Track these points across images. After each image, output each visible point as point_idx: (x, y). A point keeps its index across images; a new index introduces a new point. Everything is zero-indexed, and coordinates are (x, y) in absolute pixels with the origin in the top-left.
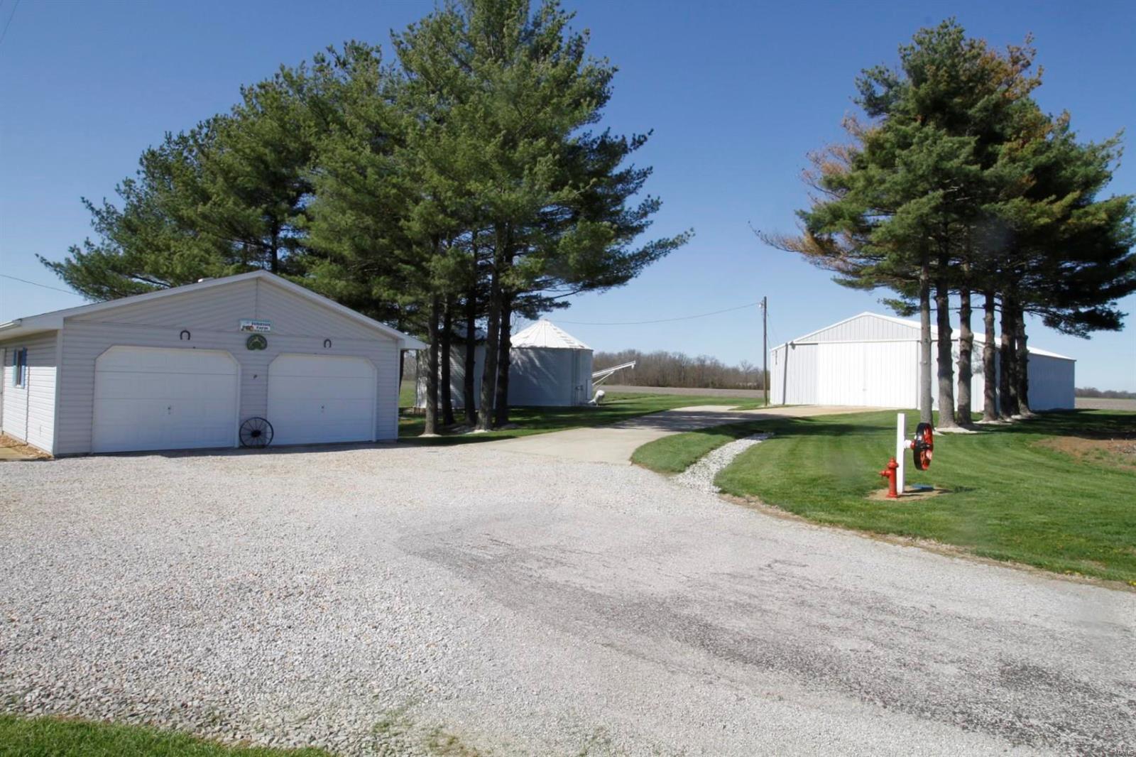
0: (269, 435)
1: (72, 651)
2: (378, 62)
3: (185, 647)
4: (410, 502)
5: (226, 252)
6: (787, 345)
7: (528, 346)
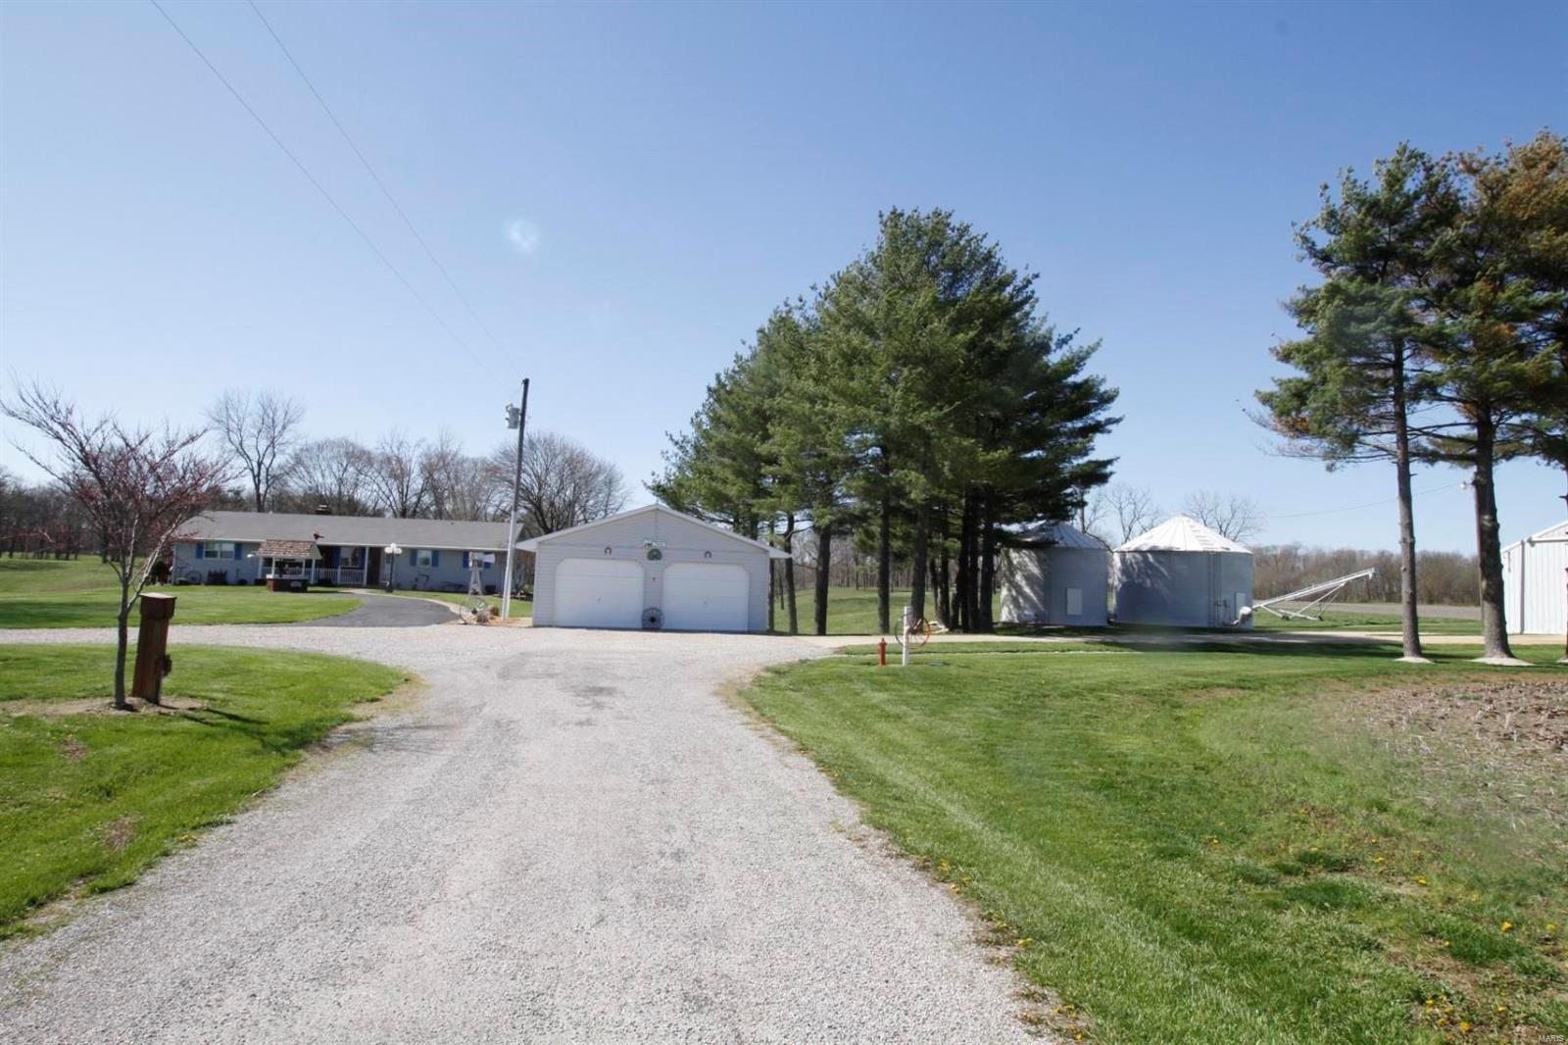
0: (661, 621)
6: (1523, 544)
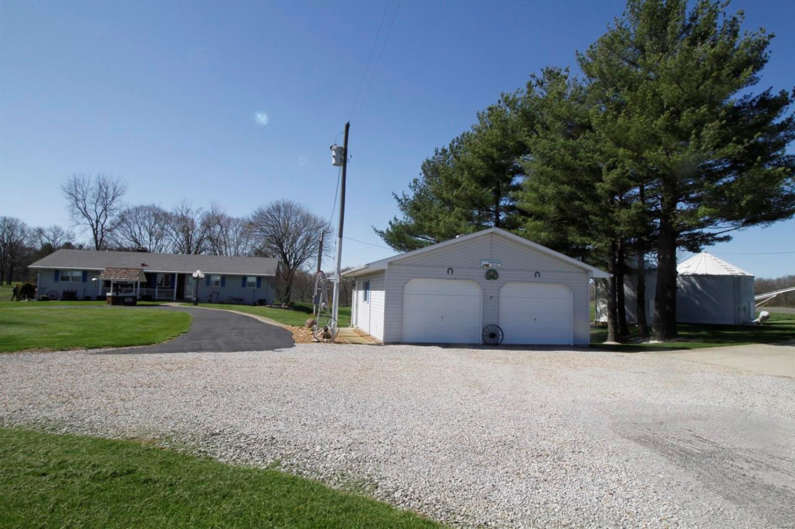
0: (501, 337)
1: (414, 469)
2: (566, 78)
3: (478, 480)
4: (613, 394)
5: (469, 218)
7: (690, 274)
